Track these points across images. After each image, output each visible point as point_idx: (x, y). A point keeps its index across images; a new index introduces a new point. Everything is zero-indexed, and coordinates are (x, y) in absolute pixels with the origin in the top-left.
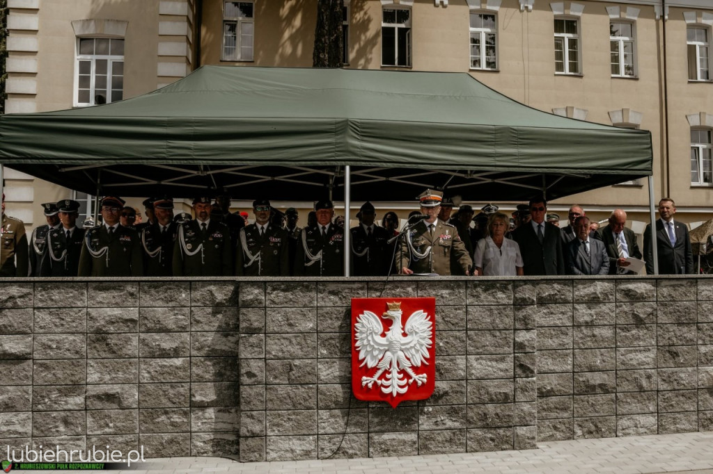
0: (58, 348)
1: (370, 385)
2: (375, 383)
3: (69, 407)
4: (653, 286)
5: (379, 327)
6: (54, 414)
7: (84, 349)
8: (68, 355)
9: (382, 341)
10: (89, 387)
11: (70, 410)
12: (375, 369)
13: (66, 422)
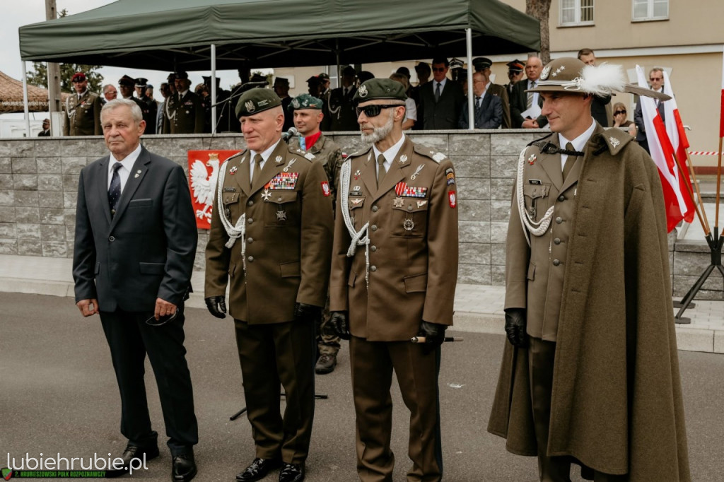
0: (49, 184)
1: (201, 217)
2: (204, 216)
3: (57, 222)
4: (444, 140)
5: (205, 173)
6: (50, 227)
7: (61, 185)
8: (55, 188)
9: (206, 183)
10: (65, 210)
11: (57, 225)
12: (204, 205)
13: (56, 232)
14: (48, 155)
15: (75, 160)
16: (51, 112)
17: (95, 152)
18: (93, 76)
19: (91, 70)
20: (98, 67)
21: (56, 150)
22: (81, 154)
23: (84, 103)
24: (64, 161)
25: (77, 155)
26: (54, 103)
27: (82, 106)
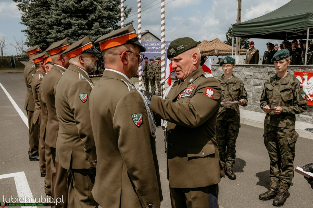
5: (301, 81)
14: (239, 71)
15: (249, 73)
16: (236, 55)
17: (256, 71)
18: (247, 42)
19: (246, 40)
20: (249, 39)
21: (242, 70)
22: (251, 71)
23: (252, 52)
24: (245, 74)
25: (249, 72)
26: (237, 52)
27: (252, 53)
